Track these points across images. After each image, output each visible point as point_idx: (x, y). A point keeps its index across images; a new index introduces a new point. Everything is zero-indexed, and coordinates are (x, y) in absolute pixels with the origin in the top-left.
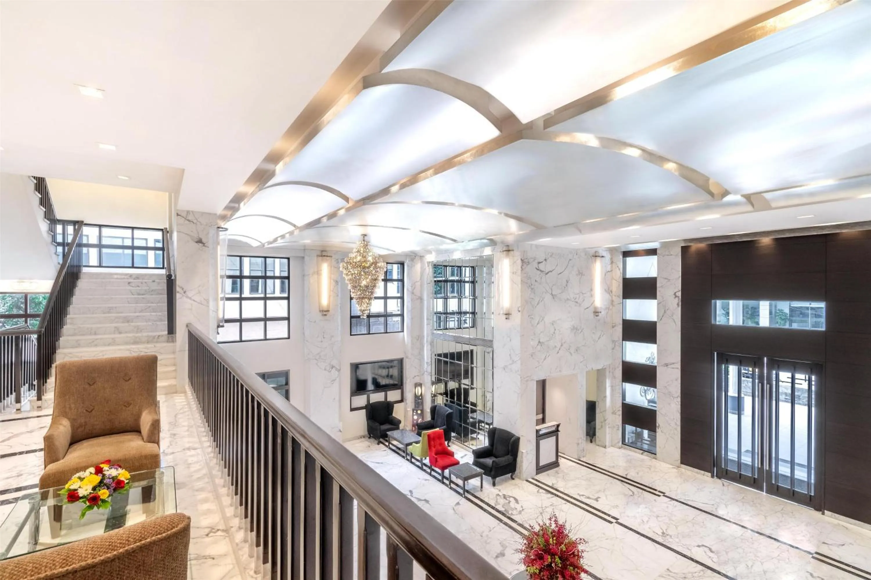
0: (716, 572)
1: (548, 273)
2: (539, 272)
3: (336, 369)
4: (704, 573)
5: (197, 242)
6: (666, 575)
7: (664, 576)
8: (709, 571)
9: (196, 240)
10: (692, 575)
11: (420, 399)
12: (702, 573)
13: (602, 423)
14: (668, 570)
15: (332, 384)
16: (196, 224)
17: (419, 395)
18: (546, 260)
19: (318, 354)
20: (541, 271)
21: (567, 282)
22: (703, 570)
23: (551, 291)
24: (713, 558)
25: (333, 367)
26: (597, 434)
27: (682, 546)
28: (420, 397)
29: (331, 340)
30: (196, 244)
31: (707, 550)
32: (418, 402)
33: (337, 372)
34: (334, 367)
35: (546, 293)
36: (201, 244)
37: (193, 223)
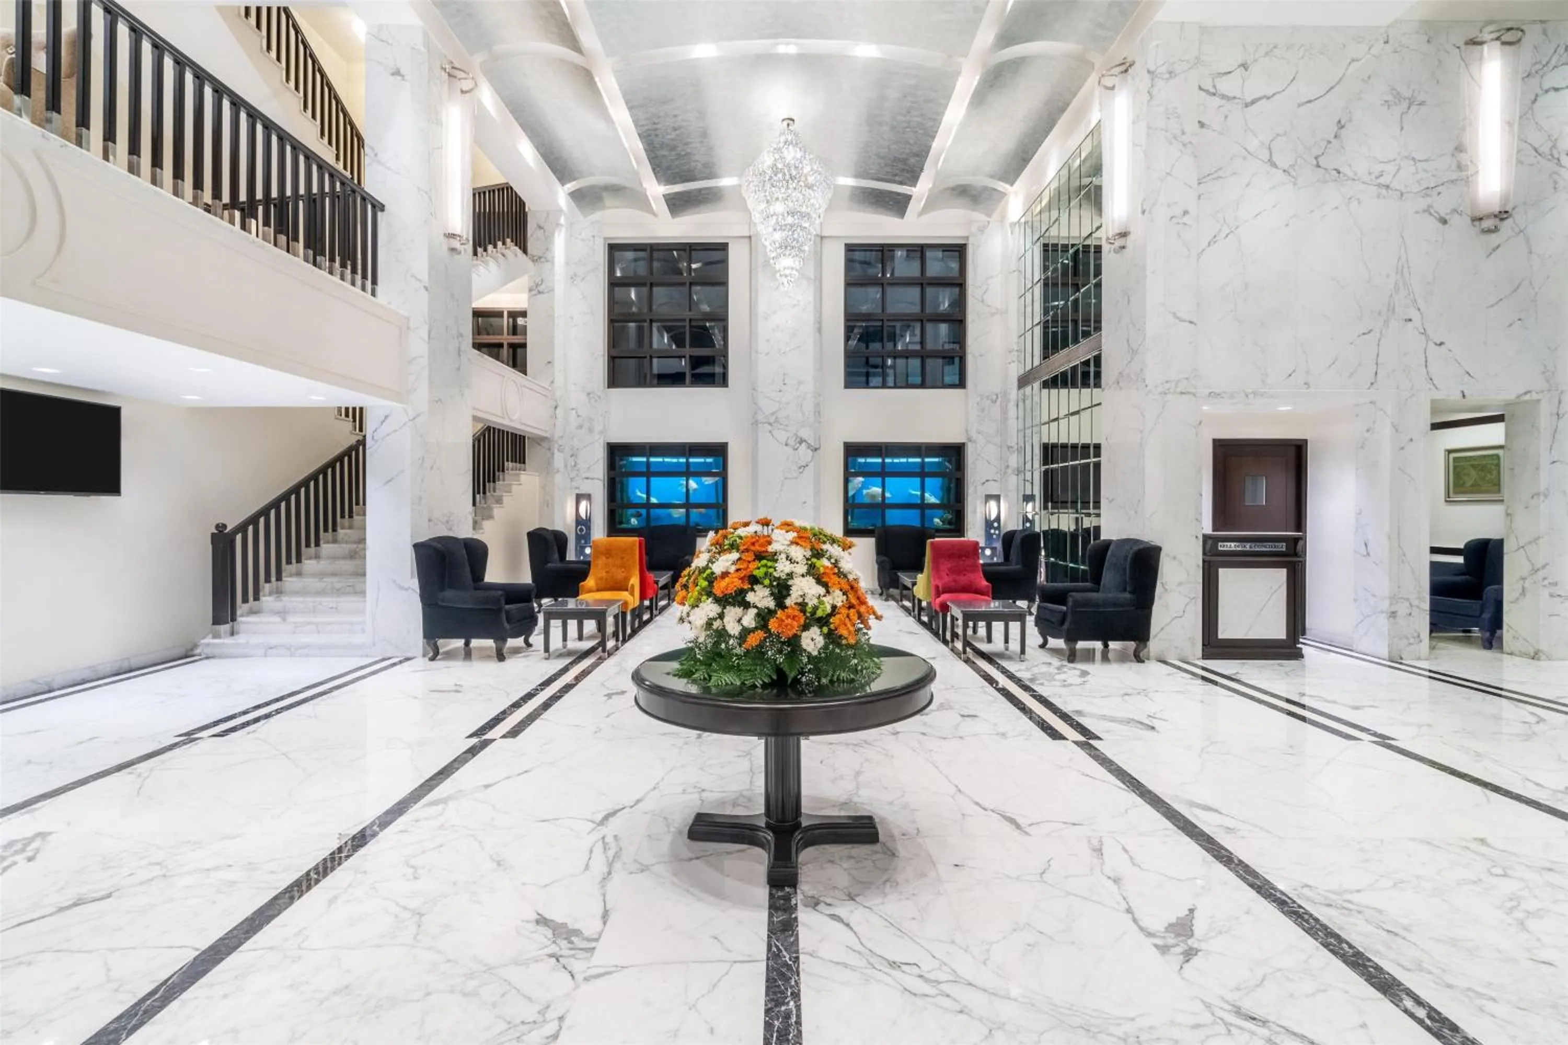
1: (1253, 102)
2: (1217, 101)
3: (809, 446)
5: (393, 74)
9: (391, 71)
11: (996, 529)
13: (1524, 579)
15: (801, 473)
16: (391, 45)
17: (992, 518)
18: (1244, 66)
19: (773, 414)
20: (1224, 97)
21: (1341, 125)
23: (1267, 152)
25: (802, 441)
26: (1507, 619)
28: (996, 525)
29: (797, 389)
30: (392, 78)
32: (992, 535)
33: (810, 453)
34: (805, 441)
35: (1245, 158)
36: (399, 78)
37: (388, 44)
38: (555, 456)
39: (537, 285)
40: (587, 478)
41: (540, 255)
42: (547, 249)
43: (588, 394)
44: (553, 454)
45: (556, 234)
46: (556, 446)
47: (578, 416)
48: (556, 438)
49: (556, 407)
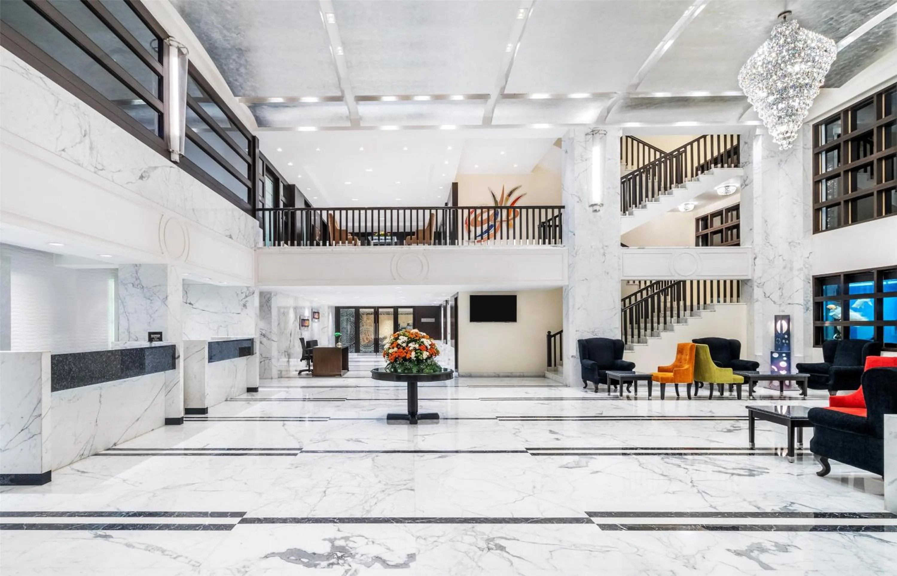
0: (347, 518)
4: (363, 508)
6: (408, 483)
7: (408, 482)
8: (358, 515)
10: (377, 498)
12: (367, 508)
14: (412, 490)
22: (368, 511)
24: (367, 544)
27: (438, 537)
31: (393, 559)
38: (755, 291)
39: (745, 181)
40: (789, 304)
41: (746, 161)
42: (749, 156)
43: (790, 243)
44: (753, 290)
45: (754, 144)
46: (755, 284)
47: (784, 260)
48: (755, 279)
49: (755, 258)
